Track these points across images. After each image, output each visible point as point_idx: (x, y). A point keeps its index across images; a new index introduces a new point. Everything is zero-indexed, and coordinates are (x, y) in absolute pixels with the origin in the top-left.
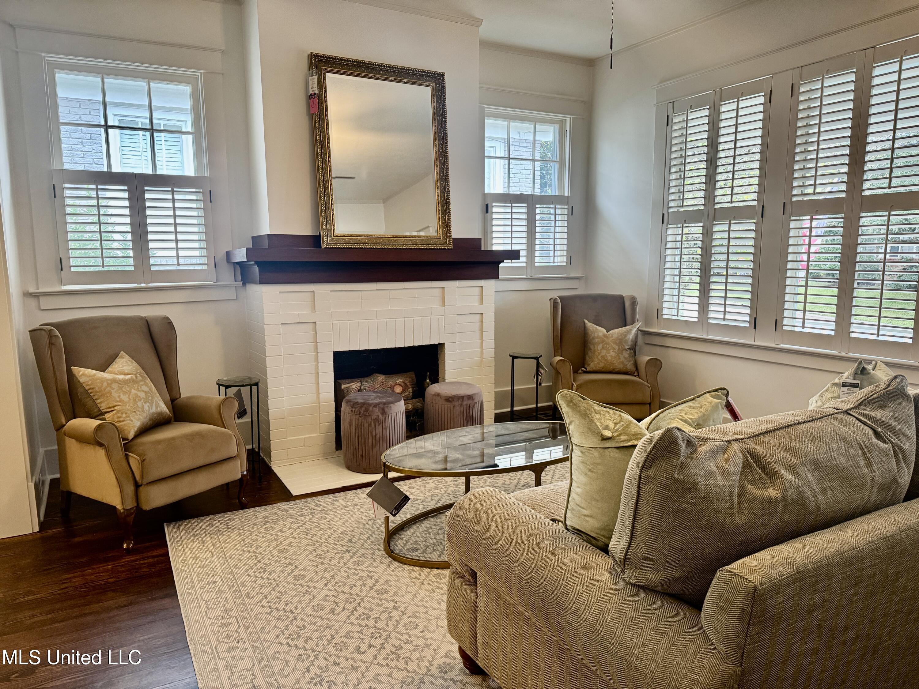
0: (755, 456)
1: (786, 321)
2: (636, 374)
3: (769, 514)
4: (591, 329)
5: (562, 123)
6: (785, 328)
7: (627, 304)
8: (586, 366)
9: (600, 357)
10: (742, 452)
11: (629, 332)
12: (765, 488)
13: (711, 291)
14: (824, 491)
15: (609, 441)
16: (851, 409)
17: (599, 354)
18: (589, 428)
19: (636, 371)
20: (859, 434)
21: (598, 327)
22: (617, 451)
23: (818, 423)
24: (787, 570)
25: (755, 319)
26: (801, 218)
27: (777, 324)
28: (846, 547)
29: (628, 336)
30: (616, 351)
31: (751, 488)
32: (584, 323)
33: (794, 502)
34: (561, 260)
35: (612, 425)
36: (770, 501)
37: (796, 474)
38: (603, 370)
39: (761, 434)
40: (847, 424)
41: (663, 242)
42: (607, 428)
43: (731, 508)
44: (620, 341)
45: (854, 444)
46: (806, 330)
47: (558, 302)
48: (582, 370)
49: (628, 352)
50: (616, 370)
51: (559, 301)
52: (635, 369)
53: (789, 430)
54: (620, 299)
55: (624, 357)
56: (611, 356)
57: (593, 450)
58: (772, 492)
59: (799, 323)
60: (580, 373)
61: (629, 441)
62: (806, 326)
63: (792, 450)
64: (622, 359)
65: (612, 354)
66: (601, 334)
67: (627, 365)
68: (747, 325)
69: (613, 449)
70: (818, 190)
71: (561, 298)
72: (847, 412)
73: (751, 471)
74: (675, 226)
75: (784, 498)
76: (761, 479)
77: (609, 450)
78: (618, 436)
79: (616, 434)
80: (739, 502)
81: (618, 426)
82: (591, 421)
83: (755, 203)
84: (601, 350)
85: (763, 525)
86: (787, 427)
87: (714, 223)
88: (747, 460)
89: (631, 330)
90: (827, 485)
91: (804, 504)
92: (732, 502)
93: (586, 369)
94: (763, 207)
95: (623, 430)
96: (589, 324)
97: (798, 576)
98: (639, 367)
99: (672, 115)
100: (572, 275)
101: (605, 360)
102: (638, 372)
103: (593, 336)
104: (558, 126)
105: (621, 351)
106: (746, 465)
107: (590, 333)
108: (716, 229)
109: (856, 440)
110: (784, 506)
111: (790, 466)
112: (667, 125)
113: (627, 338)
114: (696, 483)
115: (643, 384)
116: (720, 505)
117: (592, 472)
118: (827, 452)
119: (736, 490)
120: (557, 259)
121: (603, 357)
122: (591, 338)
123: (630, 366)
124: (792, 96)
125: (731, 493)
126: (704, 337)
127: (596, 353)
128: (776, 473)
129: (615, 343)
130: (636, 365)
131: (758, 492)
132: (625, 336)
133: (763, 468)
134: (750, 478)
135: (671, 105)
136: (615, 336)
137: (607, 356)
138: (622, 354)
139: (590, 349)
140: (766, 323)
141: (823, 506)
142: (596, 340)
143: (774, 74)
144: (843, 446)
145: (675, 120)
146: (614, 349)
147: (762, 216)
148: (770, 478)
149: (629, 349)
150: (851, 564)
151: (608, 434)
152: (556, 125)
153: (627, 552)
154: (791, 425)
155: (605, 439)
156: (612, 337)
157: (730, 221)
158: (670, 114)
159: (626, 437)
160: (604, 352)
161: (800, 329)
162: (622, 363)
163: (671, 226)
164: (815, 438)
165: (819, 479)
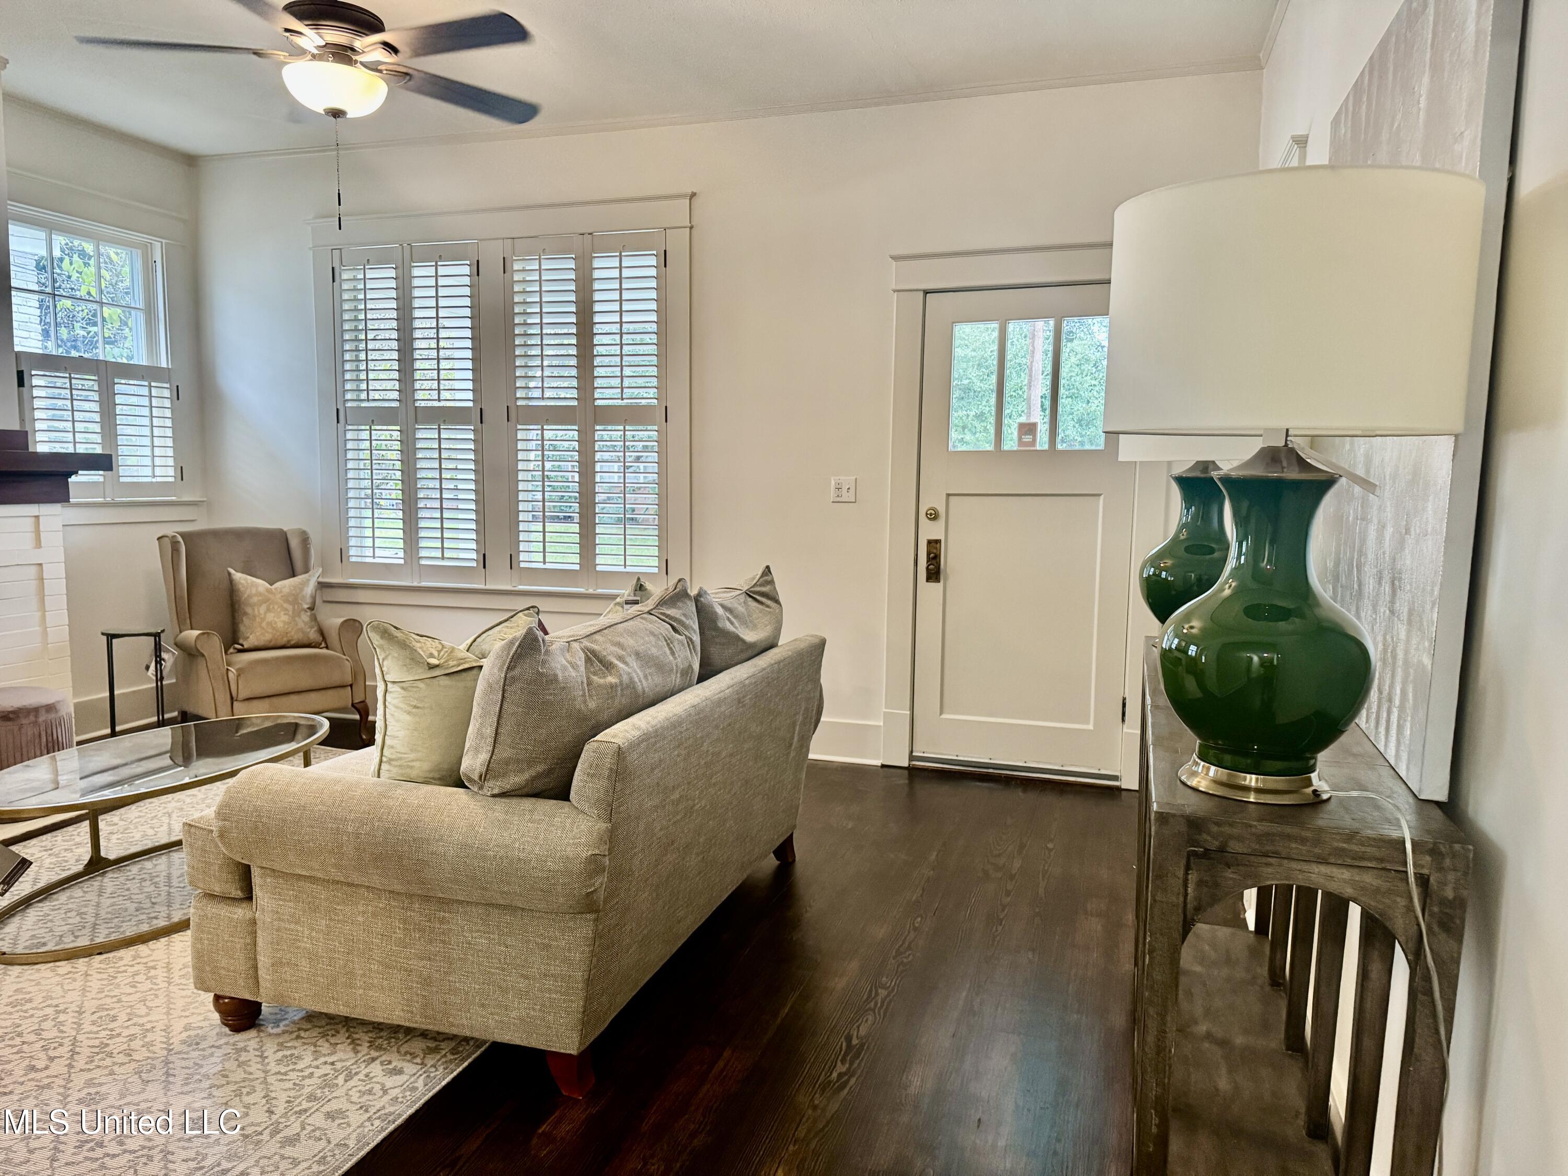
0: (593, 652)
1: (522, 557)
2: (323, 645)
3: (612, 698)
4: (242, 581)
5: (146, 250)
6: (522, 565)
7: (294, 543)
8: (241, 641)
9: (264, 624)
10: (582, 649)
11: (305, 583)
12: (605, 677)
13: (419, 520)
14: (646, 677)
15: (437, 668)
16: (652, 610)
17: (263, 619)
18: (412, 659)
19: (323, 639)
20: (662, 629)
21: (254, 579)
22: (447, 678)
23: (631, 622)
24: (637, 733)
25: (484, 555)
26: (528, 427)
27: (512, 561)
28: (671, 715)
29: (305, 589)
30: (290, 613)
31: (595, 678)
32: (229, 574)
33: (628, 686)
34: (166, 472)
35: (436, 654)
36: (612, 686)
37: (626, 663)
38: (272, 644)
39: (591, 634)
40: (651, 622)
41: (340, 451)
42: (431, 656)
43: (584, 695)
44: (293, 598)
45: (660, 636)
46: (548, 566)
47: (179, 542)
48: (235, 648)
49: (309, 614)
50: (292, 643)
51: (180, 539)
52: (321, 638)
53: (612, 629)
54: (282, 538)
55: (303, 621)
56: (284, 622)
57: (418, 682)
58: (611, 679)
59: (539, 557)
60: (231, 653)
61: (459, 665)
62: (547, 560)
63: (618, 644)
64: (301, 625)
65: (285, 618)
66: (261, 589)
67: (309, 632)
68: (474, 564)
69: (442, 677)
70: (548, 394)
71: (183, 535)
72: (649, 613)
73: (592, 664)
74: (355, 427)
75: (621, 682)
76: (600, 670)
77: (438, 678)
78: (446, 662)
79: (442, 661)
80: (589, 690)
81: (442, 653)
82: (413, 650)
83: (470, 404)
84: (265, 613)
85: (608, 708)
86: (610, 627)
87: (417, 427)
88: (587, 656)
89: (308, 580)
90: (648, 671)
91: (634, 688)
92: (583, 690)
93: (242, 645)
94: (481, 409)
95: (448, 655)
96: (238, 576)
97: (644, 737)
98: (326, 635)
99: (340, 268)
100: (186, 498)
101: (274, 628)
102: (326, 643)
103: (248, 592)
104: (140, 252)
105: (296, 614)
106: (588, 660)
107: (242, 589)
108: (419, 435)
109: (662, 634)
110: (622, 690)
111: (620, 657)
112: (334, 281)
113: (304, 593)
114: (556, 675)
115: (339, 658)
116: (576, 693)
117: (418, 708)
118: (643, 645)
119: (585, 681)
120: (158, 471)
121: (269, 624)
122: (246, 596)
123: (313, 635)
124: (504, 273)
125: (582, 682)
126: (415, 584)
127: (258, 619)
128: (611, 663)
129: (287, 601)
130: (321, 632)
131: (602, 681)
132: (301, 590)
133: (600, 661)
134: (592, 670)
135: (336, 253)
136: (286, 590)
137: (276, 623)
138: (299, 616)
139: (245, 614)
140: (498, 561)
141: (647, 690)
142: (255, 599)
143: (480, 240)
144: (652, 638)
145: (345, 276)
146: (286, 610)
147: (481, 422)
148: (607, 668)
149: (309, 608)
150: (675, 727)
151: (434, 661)
152: (134, 250)
153: (490, 762)
154: (612, 626)
155: (432, 667)
156: (281, 592)
157: (439, 426)
158: (336, 265)
159: (455, 663)
160: (270, 617)
161: (541, 566)
162: (301, 630)
163: (350, 427)
164: (632, 634)
165: (641, 667)
